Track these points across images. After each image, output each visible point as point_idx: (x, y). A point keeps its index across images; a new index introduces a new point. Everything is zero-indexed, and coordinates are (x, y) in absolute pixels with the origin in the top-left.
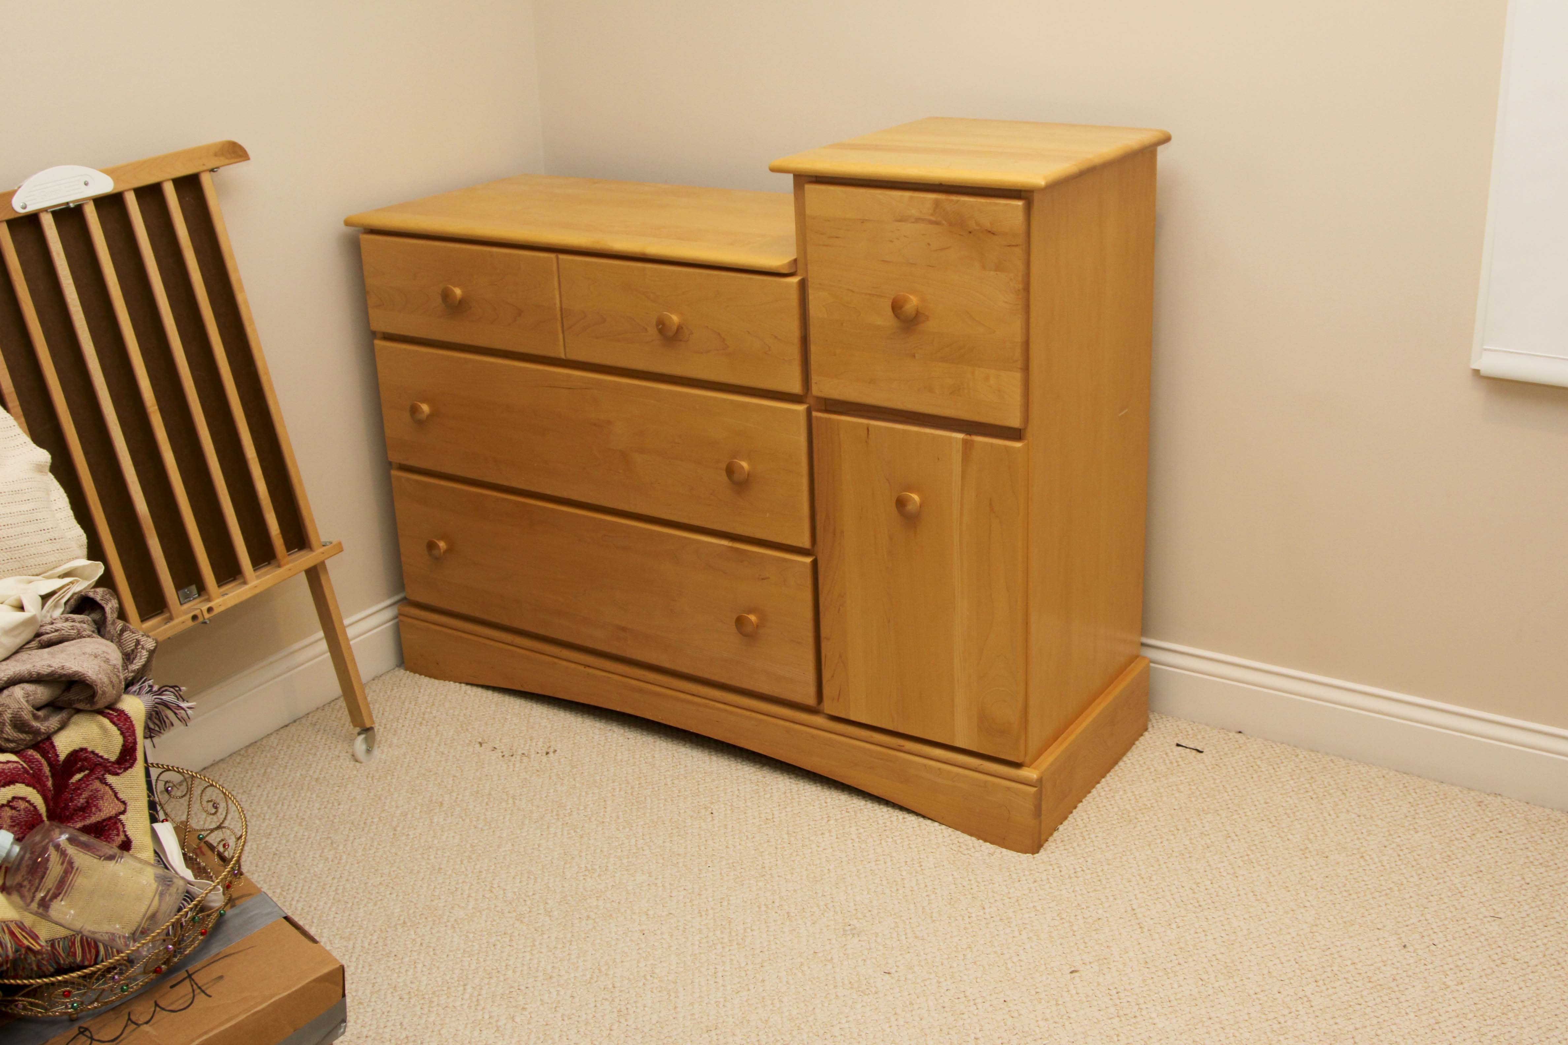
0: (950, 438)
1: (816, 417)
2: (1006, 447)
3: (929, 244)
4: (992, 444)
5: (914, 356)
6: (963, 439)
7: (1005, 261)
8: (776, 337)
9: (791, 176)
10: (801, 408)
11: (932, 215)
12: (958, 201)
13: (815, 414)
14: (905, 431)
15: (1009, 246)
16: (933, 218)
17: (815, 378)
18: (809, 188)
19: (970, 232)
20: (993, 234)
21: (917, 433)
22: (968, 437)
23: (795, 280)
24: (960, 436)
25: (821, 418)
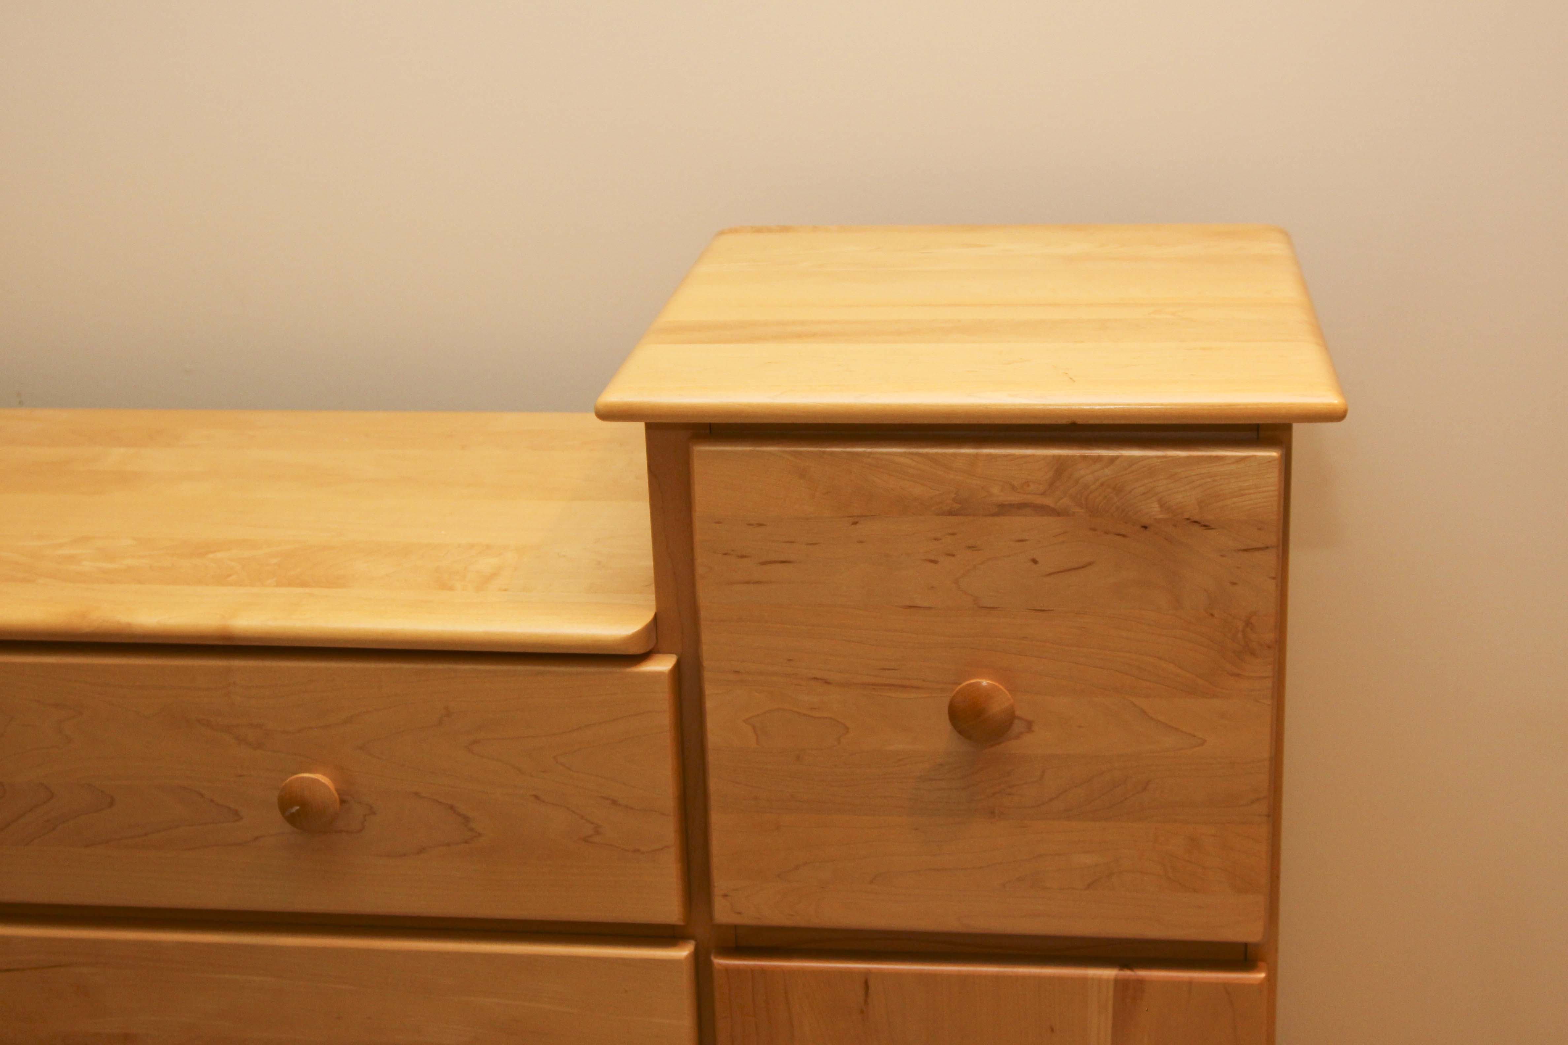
0: (1085, 980)
1: (727, 970)
2: (1227, 988)
3: (1035, 561)
4: (1190, 983)
5: (993, 813)
6: (1116, 981)
7: (1234, 584)
8: (614, 802)
9: (639, 428)
10: (682, 953)
11: (1043, 494)
12: (1113, 460)
13: (720, 962)
14: (964, 979)
15: (1246, 550)
16: (1048, 501)
17: (720, 883)
18: (702, 451)
19: (1145, 527)
20: (1206, 527)
21: (997, 978)
22: (1127, 973)
23: (663, 665)
24: (1109, 973)
25: (738, 970)
